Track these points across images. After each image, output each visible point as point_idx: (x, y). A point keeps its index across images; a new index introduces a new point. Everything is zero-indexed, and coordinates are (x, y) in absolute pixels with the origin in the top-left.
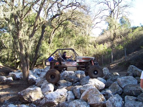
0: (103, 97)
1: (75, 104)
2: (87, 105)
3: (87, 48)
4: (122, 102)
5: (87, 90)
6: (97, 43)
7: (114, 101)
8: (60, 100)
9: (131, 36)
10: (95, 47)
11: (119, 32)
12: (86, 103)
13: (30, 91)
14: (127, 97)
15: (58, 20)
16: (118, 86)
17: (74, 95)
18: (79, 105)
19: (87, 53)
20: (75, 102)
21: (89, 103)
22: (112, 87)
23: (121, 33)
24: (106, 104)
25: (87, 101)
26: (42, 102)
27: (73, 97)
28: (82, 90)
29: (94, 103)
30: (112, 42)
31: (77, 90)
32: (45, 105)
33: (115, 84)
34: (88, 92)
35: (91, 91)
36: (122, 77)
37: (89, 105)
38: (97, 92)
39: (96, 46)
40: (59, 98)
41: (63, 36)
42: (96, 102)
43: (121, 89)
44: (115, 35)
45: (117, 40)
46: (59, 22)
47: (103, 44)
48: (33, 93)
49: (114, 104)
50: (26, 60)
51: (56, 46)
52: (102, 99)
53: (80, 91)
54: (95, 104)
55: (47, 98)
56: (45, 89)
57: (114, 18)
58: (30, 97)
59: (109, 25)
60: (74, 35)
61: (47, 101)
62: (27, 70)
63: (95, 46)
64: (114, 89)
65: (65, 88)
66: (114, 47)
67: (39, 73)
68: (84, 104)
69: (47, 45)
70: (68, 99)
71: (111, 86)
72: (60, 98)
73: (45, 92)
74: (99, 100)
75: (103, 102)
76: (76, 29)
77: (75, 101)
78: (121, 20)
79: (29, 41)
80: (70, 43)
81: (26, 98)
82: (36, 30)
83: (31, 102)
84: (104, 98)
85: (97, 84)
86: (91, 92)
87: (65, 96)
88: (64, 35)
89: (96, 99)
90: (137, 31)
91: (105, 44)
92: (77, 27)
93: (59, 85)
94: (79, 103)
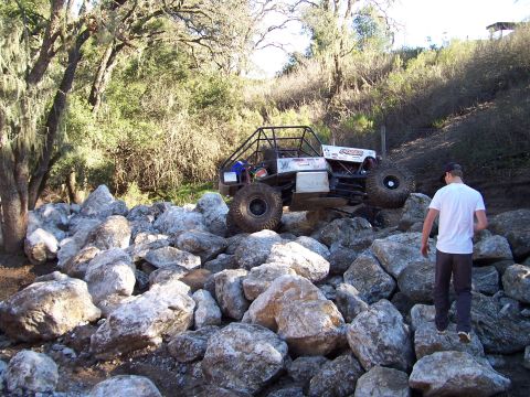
0: (335, 311)
1: (231, 340)
2: (279, 344)
3: (237, 123)
4: (404, 329)
5: (273, 288)
6: (272, 103)
7: (377, 324)
8: (170, 325)
9: (397, 81)
10: (265, 119)
11: (353, 67)
12: (272, 334)
13: (45, 295)
14: (421, 311)
15: (131, 12)
16: (379, 268)
17: (219, 303)
18: (247, 344)
19: (237, 139)
20: (232, 332)
21: (285, 336)
22: (356, 272)
23: (360, 69)
24: (349, 336)
25: (274, 327)
26: (100, 336)
27: (216, 313)
28: (250, 287)
29: (302, 334)
30: (329, 102)
31: (230, 286)
32: (114, 348)
33: (368, 261)
34: (278, 295)
35: (292, 290)
36: (390, 238)
37: (284, 343)
38: (313, 296)
39: (270, 116)
40: (165, 319)
41: (142, 77)
42: (312, 332)
43: (388, 279)
44: (339, 78)
45: (346, 95)
46: (131, 21)
47: (297, 110)
48: (57, 302)
49: (378, 335)
50: (16, 173)
51: (119, 113)
52: (332, 318)
53: (242, 289)
54: (307, 338)
55: (119, 322)
56: (103, 284)
57: (339, 11)
58: (49, 318)
59: (314, 38)
60: (188, 72)
61: (120, 331)
62: (19, 210)
63: (264, 114)
64: (365, 279)
65: (181, 280)
66: (336, 122)
67: (64, 221)
68: (268, 339)
69: (85, 111)
70: (199, 320)
71: (354, 268)
72: (169, 320)
73: (104, 297)
74: (324, 324)
75: (337, 330)
76: (195, 51)
77: (230, 330)
78: (358, 20)
79: (30, 96)
80: (172, 102)
81: (32, 325)
82: (53, 54)
83: (54, 338)
84: (340, 316)
85: (302, 263)
86: (290, 296)
87: (186, 310)
88: (149, 73)
89: (311, 321)
90: (420, 66)
91: (304, 108)
92: (202, 41)
93: (155, 268)
94: (249, 336)
